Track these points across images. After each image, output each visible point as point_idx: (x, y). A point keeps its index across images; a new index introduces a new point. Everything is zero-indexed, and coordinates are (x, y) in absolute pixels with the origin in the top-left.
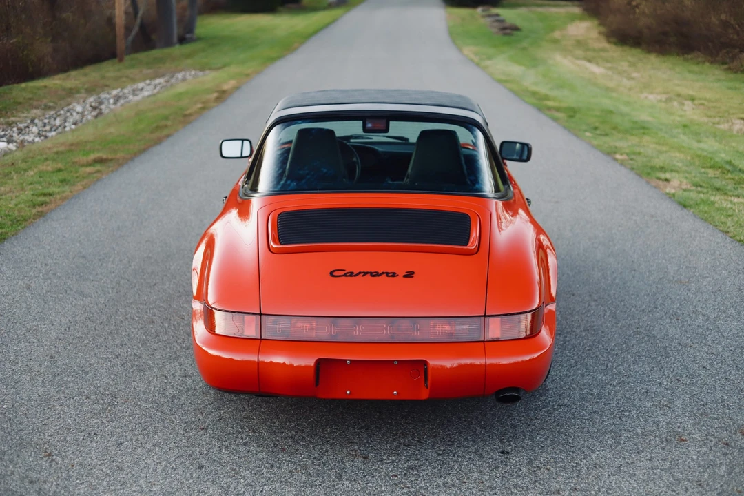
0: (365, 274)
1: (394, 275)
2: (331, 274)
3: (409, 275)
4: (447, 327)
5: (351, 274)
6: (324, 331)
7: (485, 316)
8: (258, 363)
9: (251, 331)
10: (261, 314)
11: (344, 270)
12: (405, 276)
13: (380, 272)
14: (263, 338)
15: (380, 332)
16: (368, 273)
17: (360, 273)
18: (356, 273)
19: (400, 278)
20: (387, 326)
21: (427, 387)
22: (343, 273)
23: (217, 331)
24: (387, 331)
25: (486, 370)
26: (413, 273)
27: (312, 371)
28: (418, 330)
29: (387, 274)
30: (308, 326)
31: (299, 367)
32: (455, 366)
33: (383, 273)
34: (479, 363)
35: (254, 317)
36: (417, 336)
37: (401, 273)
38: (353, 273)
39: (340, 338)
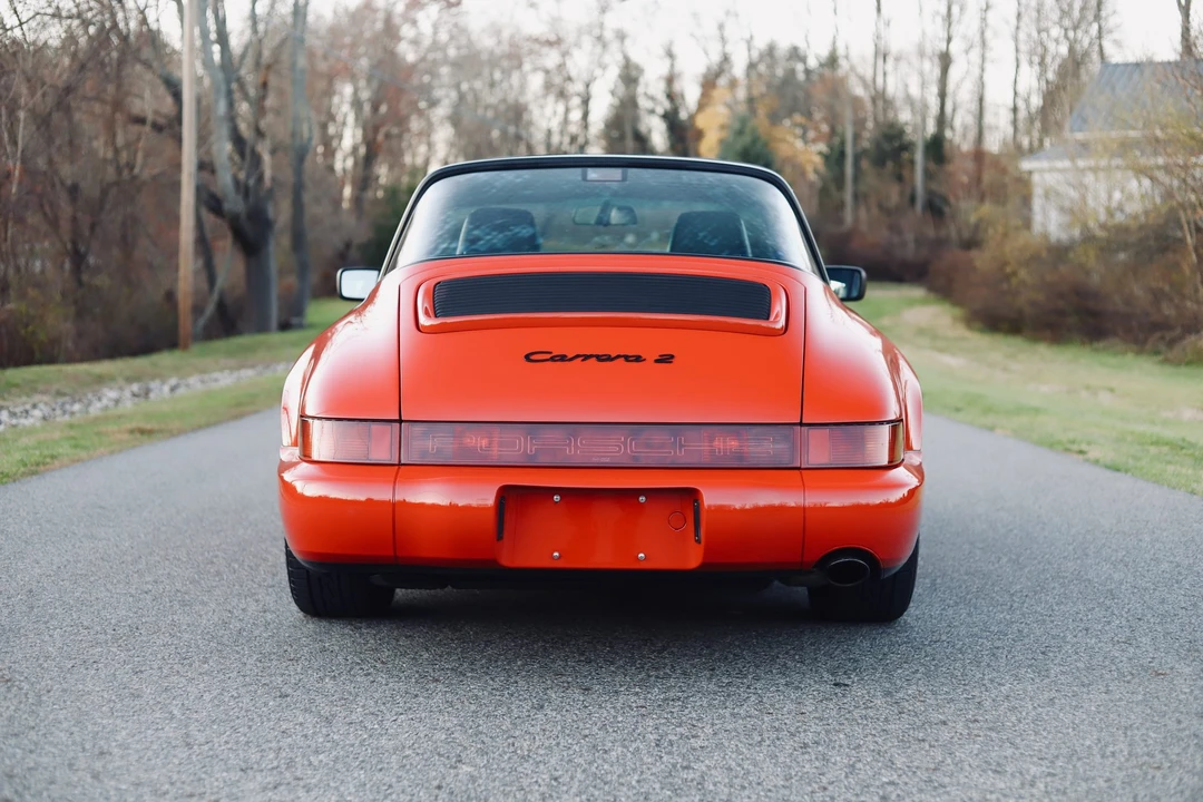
0: (586, 357)
1: (638, 359)
2: (527, 357)
3: (666, 359)
4: (733, 444)
5: (563, 358)
6: (513, 448)
7: (801, 424)
8: (394, 505)
9: (382, 453)
10: (400, 421)
11: (551, 353)
12: (657, 361)
13: (613, 356)
14: (402, 462)
15: (611, 449)
16: (591, 356)
17: (578, 356)
18: (570, 356)
19: (649, 366)
20: (626, 439)
21: (698, 542)
22: (548, 356)
23: (315, 457)
24: (626, 448)
25: (804, 517)
26: (672, 357)
27: (492, 515)
28: (681, 446)
29: (627, 358)
30: (484, 443)
31: (467, 508)
32: (747, 507)
33: (618, 357)
34: (793, 505)
35: (387, 427)
36: (682, 457)
37: (651, 355)
38: (565, 356)
39: (543, 460)
